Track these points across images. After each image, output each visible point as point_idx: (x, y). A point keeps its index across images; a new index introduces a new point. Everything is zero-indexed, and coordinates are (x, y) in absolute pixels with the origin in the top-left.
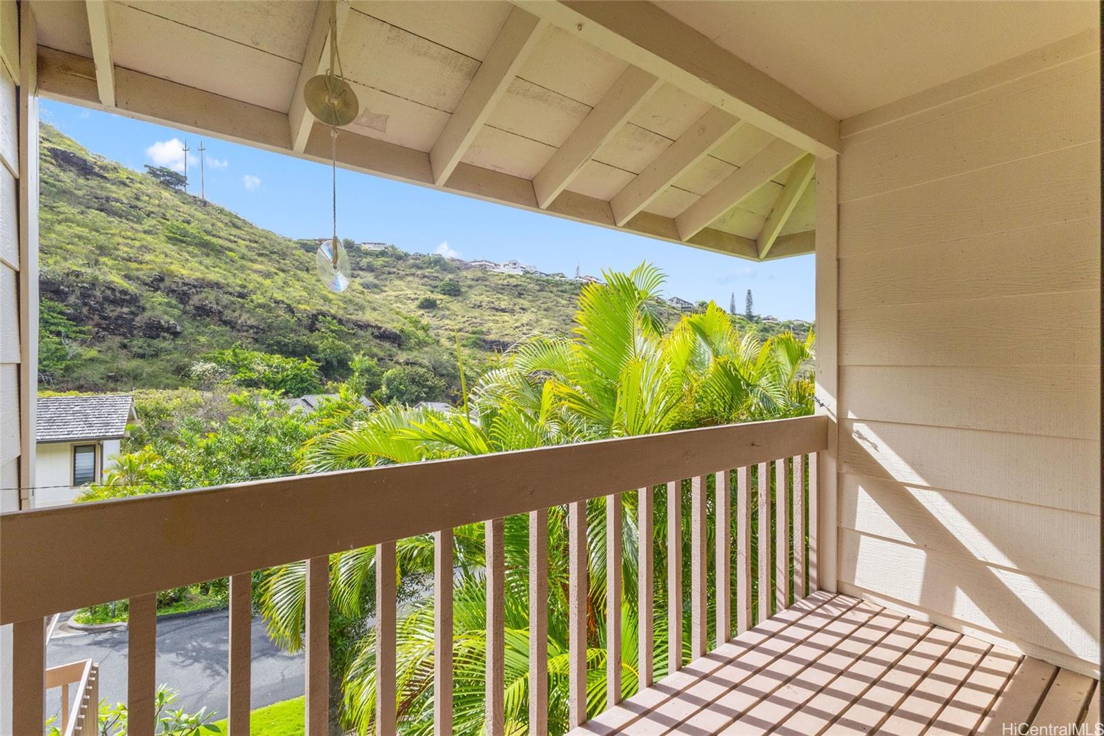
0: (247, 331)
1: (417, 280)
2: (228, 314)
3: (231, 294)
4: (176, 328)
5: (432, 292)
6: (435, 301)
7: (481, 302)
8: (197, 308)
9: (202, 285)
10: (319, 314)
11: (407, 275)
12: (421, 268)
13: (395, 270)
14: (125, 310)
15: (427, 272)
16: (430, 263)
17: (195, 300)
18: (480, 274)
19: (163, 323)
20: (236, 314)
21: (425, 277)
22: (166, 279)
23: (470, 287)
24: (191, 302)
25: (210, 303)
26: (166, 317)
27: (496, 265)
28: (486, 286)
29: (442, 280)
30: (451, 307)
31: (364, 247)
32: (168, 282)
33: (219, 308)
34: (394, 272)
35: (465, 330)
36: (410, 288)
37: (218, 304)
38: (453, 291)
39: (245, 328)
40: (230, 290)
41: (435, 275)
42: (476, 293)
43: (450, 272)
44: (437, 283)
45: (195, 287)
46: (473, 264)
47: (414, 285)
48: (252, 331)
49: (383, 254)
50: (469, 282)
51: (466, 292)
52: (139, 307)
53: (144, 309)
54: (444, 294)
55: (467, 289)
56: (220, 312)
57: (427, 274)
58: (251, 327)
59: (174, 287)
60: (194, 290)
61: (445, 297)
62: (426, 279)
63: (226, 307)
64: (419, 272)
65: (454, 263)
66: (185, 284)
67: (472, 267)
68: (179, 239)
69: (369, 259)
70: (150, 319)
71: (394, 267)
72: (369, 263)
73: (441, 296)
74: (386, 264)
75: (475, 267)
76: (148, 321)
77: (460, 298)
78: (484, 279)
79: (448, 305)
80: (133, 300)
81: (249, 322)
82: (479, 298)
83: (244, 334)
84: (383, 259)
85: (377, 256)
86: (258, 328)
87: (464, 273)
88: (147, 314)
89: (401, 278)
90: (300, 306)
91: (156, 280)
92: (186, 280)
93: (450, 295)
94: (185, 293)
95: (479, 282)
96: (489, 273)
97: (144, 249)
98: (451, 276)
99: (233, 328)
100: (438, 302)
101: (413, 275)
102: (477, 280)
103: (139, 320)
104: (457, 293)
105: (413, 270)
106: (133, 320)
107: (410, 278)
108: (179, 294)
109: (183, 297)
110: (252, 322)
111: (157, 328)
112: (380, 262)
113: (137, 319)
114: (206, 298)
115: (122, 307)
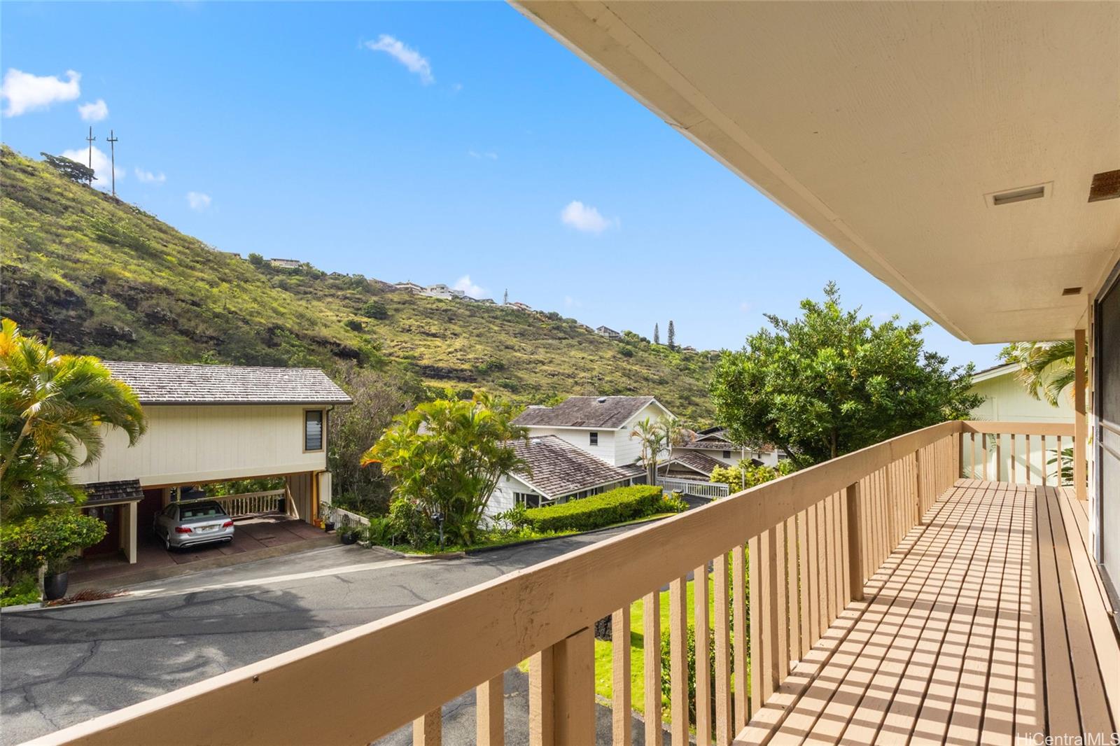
0: (206, 342)
1: (337, 301)
2: (184, 324)
3: (183, 301)
4: (131, 336)
5: (356, 314)
6: (360, 324)
7: (410, 326)
8: (147, 315)
9: (151, 290)
10: (275, 328)
11: (325, 295)
12: (341, 289)
13: (311, 290)
14: (72, 313)
15: (348, 293)
16: (352, 284)
17: (145, 305)
18: (406, 297)
19: (117, 330)
20: (193, 324)
21: (346, 298)
22: (109, 281)
23: (397, 310)
24: (139, 309)
25: (163, 310)
26: (119, 323)
27: (422, 288)
28: (414, 310)
29: (366, 303)
30: (378, 330)
31: (274, 264)
32: (111, 285)
33: (173, 316)
34: (311, 293)
35: (396, 355)
36: (331, 310)
37: (171, 312)
38: (379, 314)
39: (205, 339)
40: (182, 297)
41: (358, 296)
42: (404, 317)
43: (374, 295)
44: (361, 305)
45: (143, 291)
46: (398, 287)
47: (333, 307)
48: (212, 342)
49: (296, 272)
50: (395, 306)
51: (393, 315)
52: (86, 311)
53: (92, 313)
54: (369, 317)
55: (394, 313)
56: (175, 321)
57: (348, 295)
58: (211, 338)
59: (118, 290)
60: (142, 295)
61: (370, 320)
62: (347, 301)
63: (179, 315)
64: (340, 293)
65: (377, 285)
66: (131, 288)
67: (397, 289)
68: (108, 238)
69: (281, 277)
70: (101, 325)
71: (310, 287)
72: (282, 281)
73: (366, 319)
74: (301, 283)
75: (400, 289)
76: (98, 327)
77: (387, 322)
78: (411, 303)
79: (374, 328)
80: (80, 303)
81: (208, 333)
82: (408, 322)
83: (204, 345)
84: (297, 277)
85: (290, 274)
86: (218, 340)
87: (390, 296)
88: (96, 319)
89: (319, 299)
90: (254, 318)
91: (96, 281)
92: (132, 284)
93: (376, 318)
94: (132, 299)
95: (407, 305)
96: (416, 297)
97: (73, 247)
98: (375, 298)
99: (192, 338)
100: (363, 325)
101: (333, 296)
102: (404, 304)
103: (88, 325)
104: (383, 316)
105: (333, 291)
106: (81, 325)
107: (330, 299)
108: (125, 299)
109: (131, 303)
110: (210, 332)
111: (110, 335)
112: (294, 280)
113: (87, 324)
114: (158, 305)
115: (67, 310)
